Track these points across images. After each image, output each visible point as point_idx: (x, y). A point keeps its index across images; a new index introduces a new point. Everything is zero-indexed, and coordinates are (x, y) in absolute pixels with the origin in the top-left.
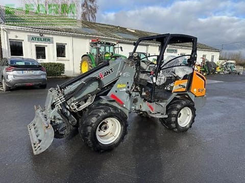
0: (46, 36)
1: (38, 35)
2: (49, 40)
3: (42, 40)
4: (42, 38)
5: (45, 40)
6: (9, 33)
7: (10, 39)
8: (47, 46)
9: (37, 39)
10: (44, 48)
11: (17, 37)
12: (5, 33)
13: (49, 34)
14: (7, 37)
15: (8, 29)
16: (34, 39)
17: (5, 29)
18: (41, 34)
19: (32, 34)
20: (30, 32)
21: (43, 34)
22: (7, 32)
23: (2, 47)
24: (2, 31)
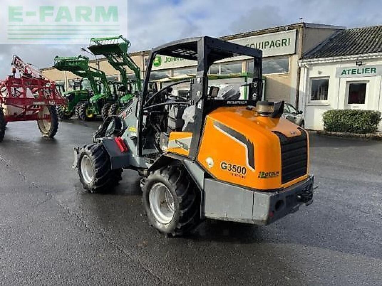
0: (369, 64)
1: (354, 65)
2: (373, 70)
3: (361, 71)
4: (361, 68)
5: (366, 71)
7: (311, 78)
8: (369, 81)
9: (351, 72)
10: (365, 85)
12: (306, 69)
13: (376, 59)
14: (308, 76)
15: (312, 64)
16: (347, 72)
17: (306, 65)
18: (360, 63)
19: (343, 66)
20: (342, 62)
21: (361, 62)
22: (308, 69)
23: (300, 89)
24: (302, 69)
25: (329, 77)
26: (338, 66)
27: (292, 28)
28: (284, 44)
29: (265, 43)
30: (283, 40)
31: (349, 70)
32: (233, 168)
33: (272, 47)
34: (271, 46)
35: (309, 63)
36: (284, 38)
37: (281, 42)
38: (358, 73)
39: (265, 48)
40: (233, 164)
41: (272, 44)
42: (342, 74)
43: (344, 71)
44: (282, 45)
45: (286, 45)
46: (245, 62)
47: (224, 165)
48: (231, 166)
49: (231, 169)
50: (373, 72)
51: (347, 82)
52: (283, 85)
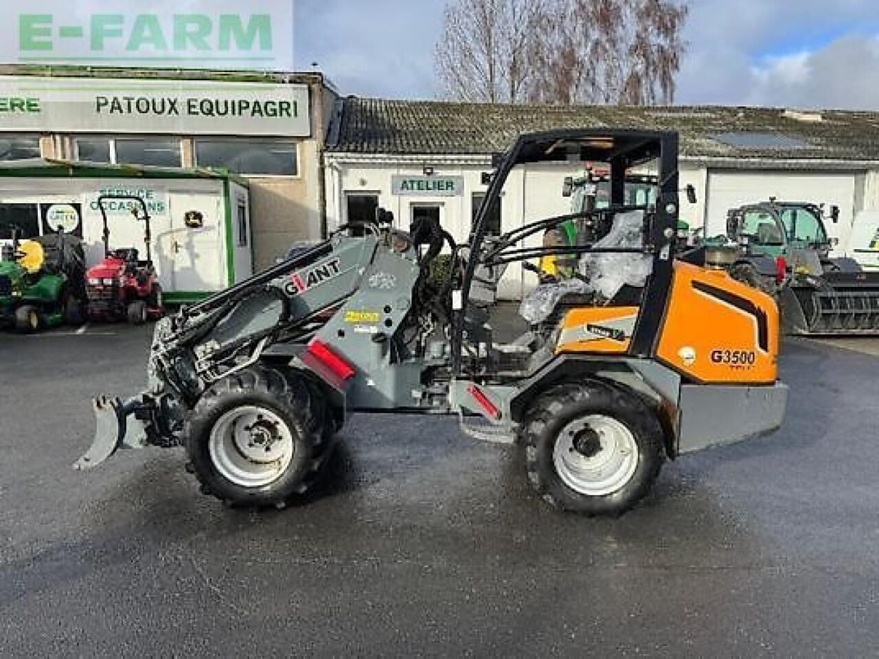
0: (441, 173)
1: (420, 173)
2: (450, 185)
3: (431, 186)
4: (431, 179)
5: (438, 186)
6: (346, 174)
7: (346, 191)
8: (443, 204)
9: (415, 186)
10: (438, 209)
11: (363, 183)
12: (336, 173)
13: (452, 166)
14: (341, 186)
15: (344, 163)
16: (410, 185)
17: (335, 164)
18: (429, 169)
19: (403, 172)
20: (399, 166)
21: (432, 169)
22: (340, 172)
23: (328, 214)
24: (328, 171)
25: (379, 192)
26: (394, 171)
27: (298, 81)
28: (284, 112)
29: (240, 102)
30: (281, 103)
31: (412, 182)
32: (734, 356)
33: (257, 114)
34: (254, 111)
35: (339, 160)
36: (283, 100)
37: (277, 107)
38: (428, 189)
39: (240, 113)
40: (734, 350)
41: (257, 109)
42: (402, 188)
43: (405, 182)
44: (281, 115)
45: (289, 114)
46: (188, 141)
47: (716, 354)
48: (729, 354)
49: (729, 359)
50: (450, 188)
51: (412, 204)
52: (289, 202)
